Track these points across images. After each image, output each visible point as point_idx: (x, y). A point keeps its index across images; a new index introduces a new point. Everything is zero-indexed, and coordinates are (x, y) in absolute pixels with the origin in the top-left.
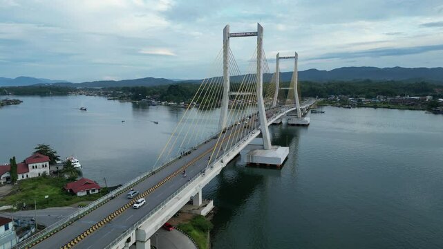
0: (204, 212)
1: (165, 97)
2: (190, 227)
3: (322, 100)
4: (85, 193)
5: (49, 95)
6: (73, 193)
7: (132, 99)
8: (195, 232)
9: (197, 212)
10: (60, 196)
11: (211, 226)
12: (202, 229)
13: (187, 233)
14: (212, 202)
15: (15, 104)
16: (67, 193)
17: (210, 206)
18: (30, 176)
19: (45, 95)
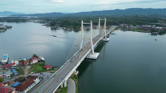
0: (76, 74)
1: (62, 26)
2: (74, 78)
3: (117, 26)
4: (49, 69)
5: (19, 22)
6: (46, 69)
7: (51, 26)
8: (75, 79)
9: (75, 74)
10: (43, 69)
11: (78, 77)
12: (76, 78)
13: (73, 79)
14: (78, 71)
15: (10, 28)
16: (44, 69)
17: (78, 72)
18: (33, 63)
19: (18, 22)
